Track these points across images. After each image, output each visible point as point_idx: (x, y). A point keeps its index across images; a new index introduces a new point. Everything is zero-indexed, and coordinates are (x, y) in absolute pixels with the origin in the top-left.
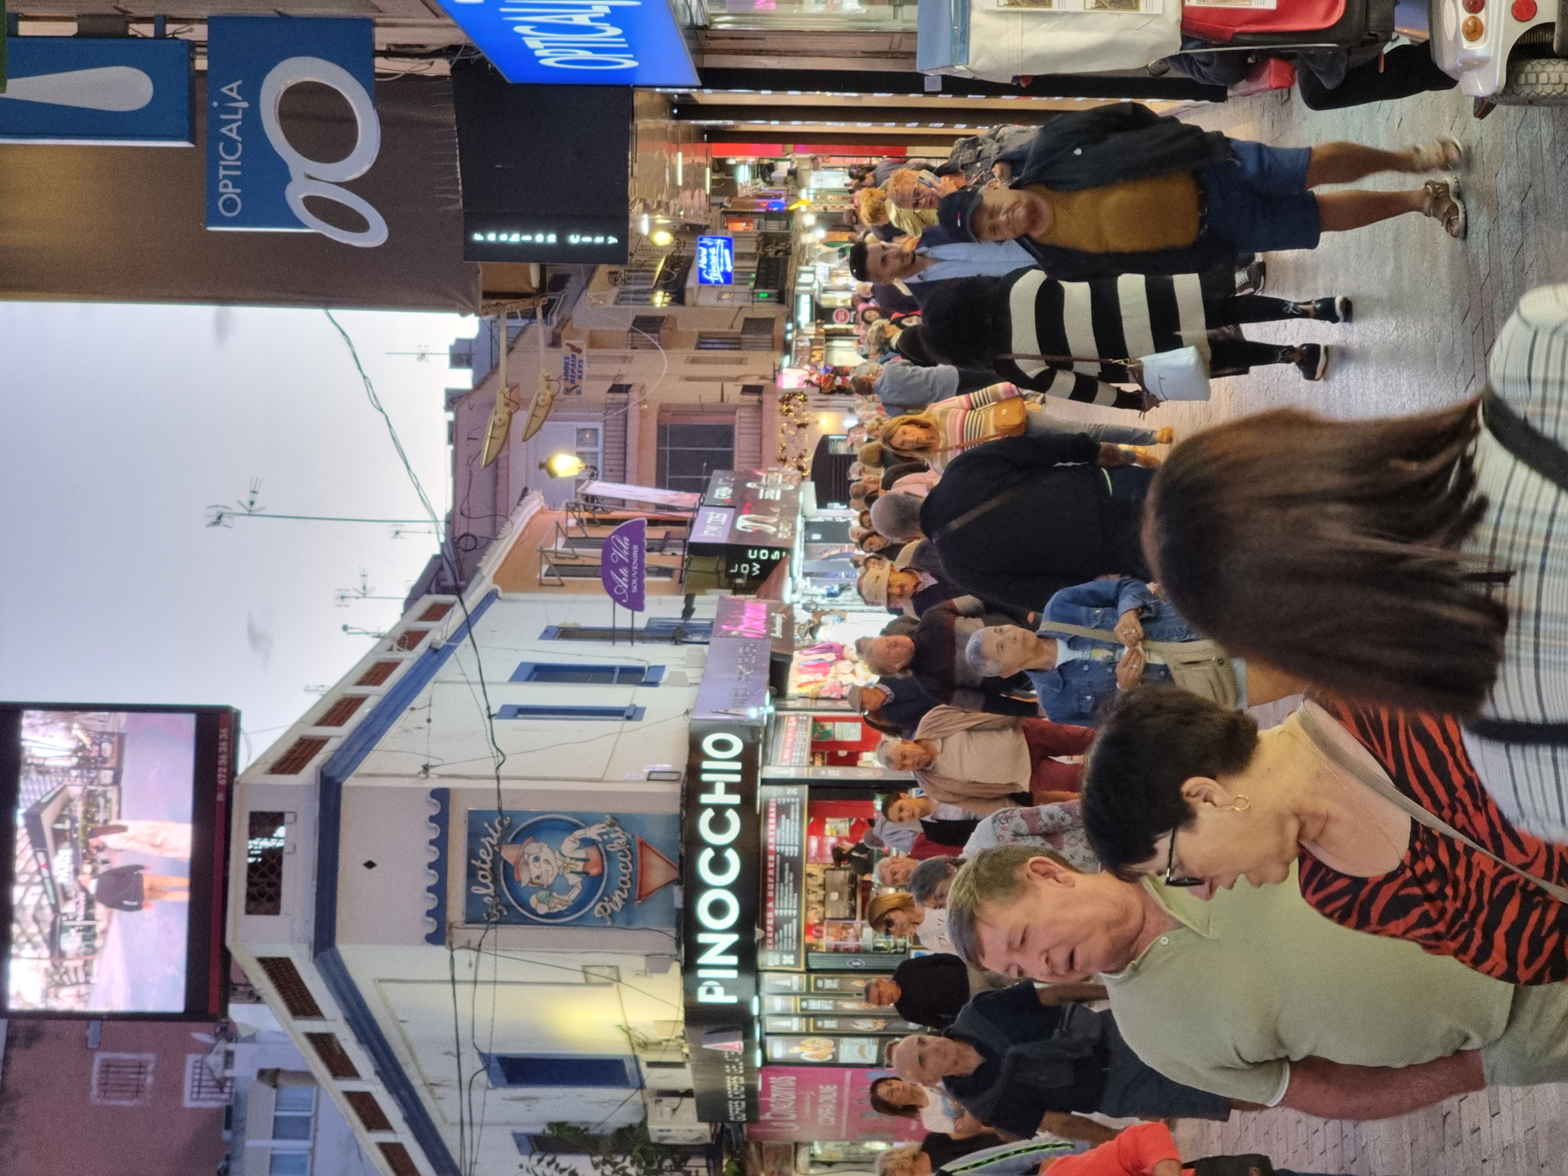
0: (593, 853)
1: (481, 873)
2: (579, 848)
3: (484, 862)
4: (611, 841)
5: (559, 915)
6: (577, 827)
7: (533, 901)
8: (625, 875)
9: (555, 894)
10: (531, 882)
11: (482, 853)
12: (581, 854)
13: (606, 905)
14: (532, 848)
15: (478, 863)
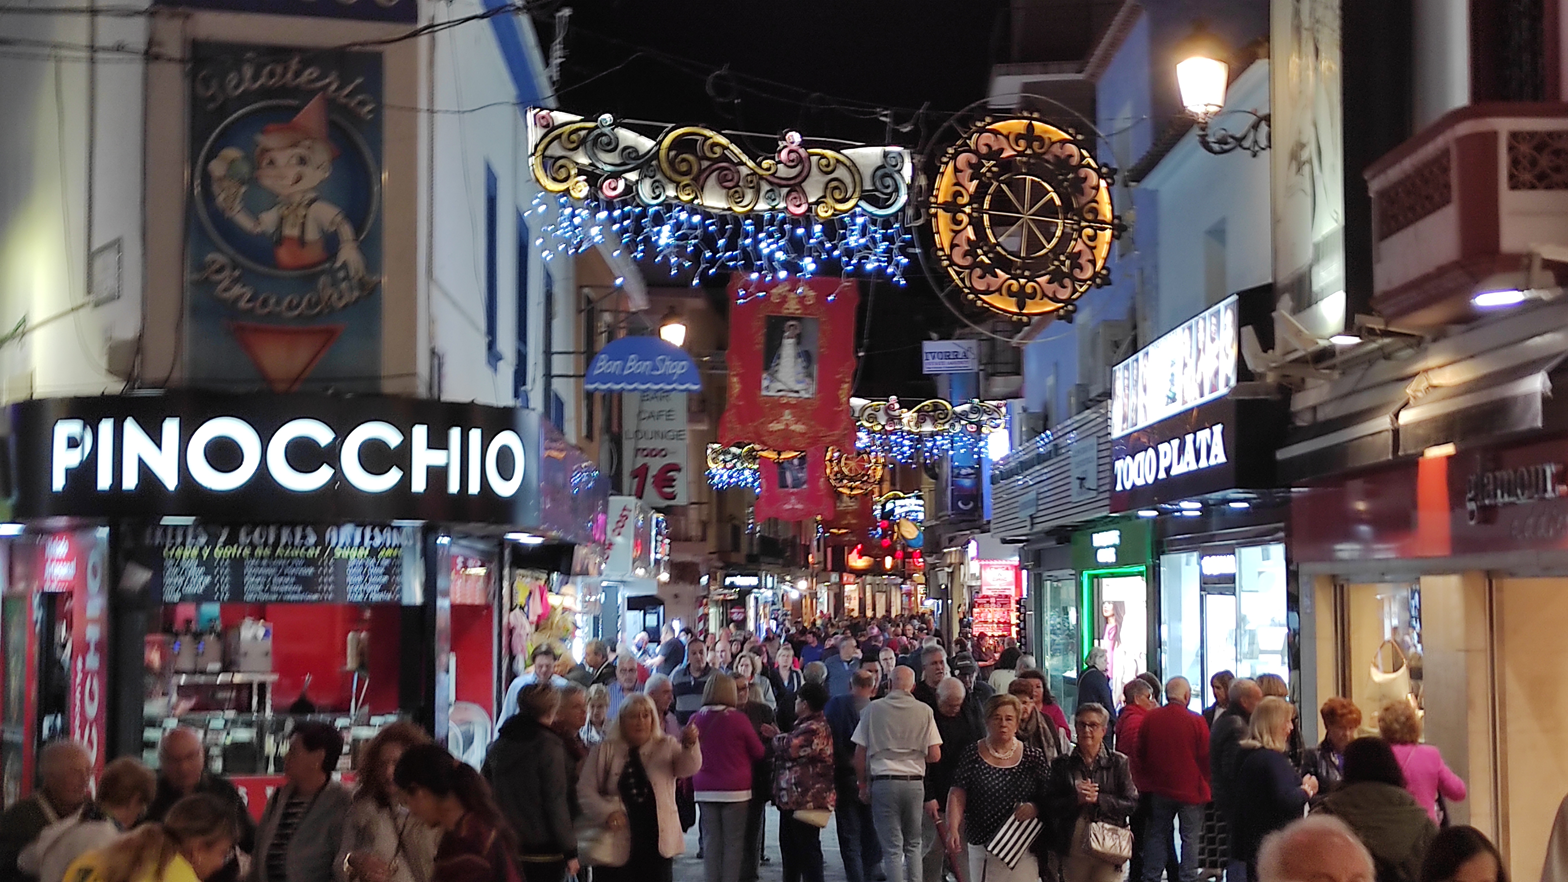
0: (313, 253)
1: (279, 70)
2: (323, 232)
3: (297, 74)
4: (335, 283)
5: (208, 195)
6: (358, 230)
7: (231, 153)
8: (278, 303)
9: (243, 189)
10: (266, 150)
11: (311, 73)
12: (312, 235)
13: (226, 273)
14: (321, 155)
15: (294, 64)
